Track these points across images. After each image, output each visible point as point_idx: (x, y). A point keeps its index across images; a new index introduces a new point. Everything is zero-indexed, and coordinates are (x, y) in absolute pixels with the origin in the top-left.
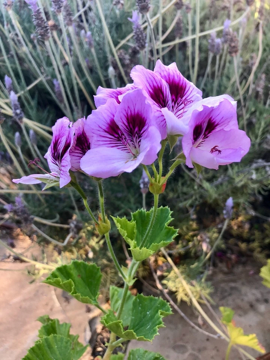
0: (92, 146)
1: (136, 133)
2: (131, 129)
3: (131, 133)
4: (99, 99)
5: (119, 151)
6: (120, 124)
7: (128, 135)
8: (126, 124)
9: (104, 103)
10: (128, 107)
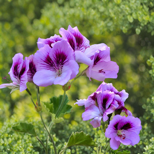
0: (37, 69)
1: (61, 62)
2: (58, 60)
3: (58, 62)
4: (40, 45)
5: (51, 71)
6: (52, 58)
7: (56, 63)
8: (56, 58)
9: (43, 47)
10: (57, 49)
